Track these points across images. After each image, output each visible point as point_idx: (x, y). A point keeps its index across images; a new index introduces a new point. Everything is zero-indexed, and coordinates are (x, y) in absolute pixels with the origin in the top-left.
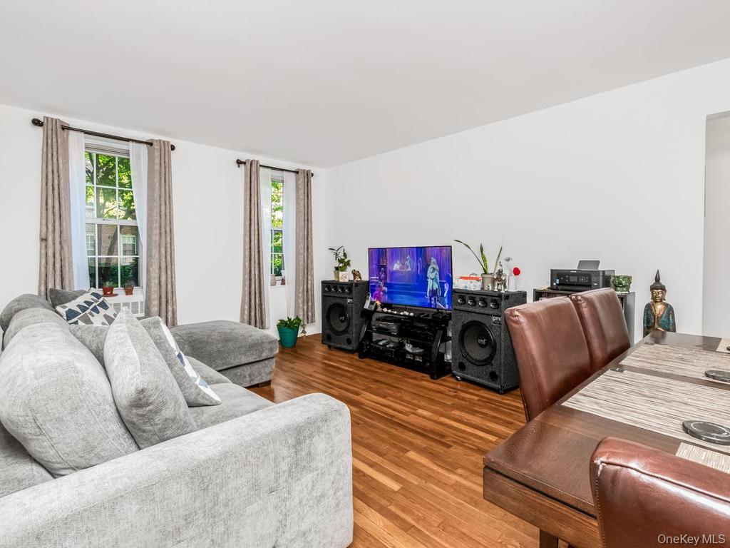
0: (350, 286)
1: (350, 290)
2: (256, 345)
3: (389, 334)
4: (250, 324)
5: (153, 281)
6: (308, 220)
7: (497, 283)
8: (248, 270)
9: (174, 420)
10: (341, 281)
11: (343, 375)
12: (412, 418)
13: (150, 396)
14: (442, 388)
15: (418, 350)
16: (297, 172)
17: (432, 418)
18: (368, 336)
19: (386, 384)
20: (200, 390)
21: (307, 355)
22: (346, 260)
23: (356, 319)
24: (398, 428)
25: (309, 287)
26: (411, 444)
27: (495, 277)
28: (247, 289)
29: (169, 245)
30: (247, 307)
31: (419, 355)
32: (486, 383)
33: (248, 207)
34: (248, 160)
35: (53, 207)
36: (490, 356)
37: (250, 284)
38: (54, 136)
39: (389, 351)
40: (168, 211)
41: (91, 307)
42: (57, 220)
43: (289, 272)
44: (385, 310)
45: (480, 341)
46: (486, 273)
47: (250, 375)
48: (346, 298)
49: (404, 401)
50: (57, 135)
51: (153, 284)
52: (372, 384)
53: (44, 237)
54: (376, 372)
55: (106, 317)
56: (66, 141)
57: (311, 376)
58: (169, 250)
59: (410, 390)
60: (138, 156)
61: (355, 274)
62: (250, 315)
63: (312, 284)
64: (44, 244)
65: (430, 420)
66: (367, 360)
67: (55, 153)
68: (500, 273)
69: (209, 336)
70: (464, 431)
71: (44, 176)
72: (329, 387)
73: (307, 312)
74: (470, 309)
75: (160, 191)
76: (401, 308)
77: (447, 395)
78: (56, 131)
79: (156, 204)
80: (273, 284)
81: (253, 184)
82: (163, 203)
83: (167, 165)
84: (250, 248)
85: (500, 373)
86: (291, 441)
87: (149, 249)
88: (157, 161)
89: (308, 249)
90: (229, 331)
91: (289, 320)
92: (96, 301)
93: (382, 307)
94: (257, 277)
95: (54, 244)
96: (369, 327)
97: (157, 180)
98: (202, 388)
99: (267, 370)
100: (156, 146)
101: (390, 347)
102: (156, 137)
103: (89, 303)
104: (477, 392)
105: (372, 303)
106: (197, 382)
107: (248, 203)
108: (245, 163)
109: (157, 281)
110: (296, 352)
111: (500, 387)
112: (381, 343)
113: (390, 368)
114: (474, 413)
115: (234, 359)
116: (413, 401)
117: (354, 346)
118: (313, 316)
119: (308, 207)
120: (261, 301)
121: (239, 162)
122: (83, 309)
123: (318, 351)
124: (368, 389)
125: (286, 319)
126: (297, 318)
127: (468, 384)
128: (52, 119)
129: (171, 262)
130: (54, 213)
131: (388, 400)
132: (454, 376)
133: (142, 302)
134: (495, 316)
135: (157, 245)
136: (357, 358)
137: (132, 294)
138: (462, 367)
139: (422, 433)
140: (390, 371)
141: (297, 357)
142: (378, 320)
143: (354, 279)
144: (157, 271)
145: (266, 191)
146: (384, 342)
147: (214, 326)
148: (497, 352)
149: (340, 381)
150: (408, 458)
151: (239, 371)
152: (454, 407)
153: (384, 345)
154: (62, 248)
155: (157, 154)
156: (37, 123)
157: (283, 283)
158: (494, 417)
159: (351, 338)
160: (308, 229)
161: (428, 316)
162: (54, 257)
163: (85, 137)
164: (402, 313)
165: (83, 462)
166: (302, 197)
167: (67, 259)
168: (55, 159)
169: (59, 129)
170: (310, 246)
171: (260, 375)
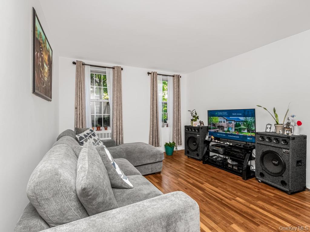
0: (198, 129)
1: (198, 130)
2: (155, 155)
3: (219, 153)
4: (153, 145)
5: (114, 125)
6: (178, 98)
7: (286, 129)
8: (152, 120)
9: (103, 203)
10: (194, 126)
11: (195, 172)
12: (233, 202)
13: (89, 191)
14: (250, 186)
15: (235, 163)
16: (173, 76)
17: (245, 204)
18: (208, 153)
19: (218, 180)
20: (123, 181)
21: (178, 160)
22: (196, 116)
23: (201, 145)
24: (225, 207)
25: (179, 128)
26: (234, 219)
27: (285, 127)
28: (152, 128)
29: (120, 110)
30: (151, 136)
31: (235, 165)
32: (279, 186)
33: (152, 92)
34: (152, 72)
35: (79, 95)
36: (282, 171)
37: (153, 127)
38: (80, 68)
39: (218, 162)
40: (120, 96)
41: (89, 136)
42: (81, 100)
43: (170, 121)
44: (216, 141)
45: (274, 162)
46: (277, 124)
47: (151, 169)
48: (196, 134)
49: (228, 191)
50: (80, 67)
51: (114, 126)
52: (210, 179)
53: (76, 107)
54: (212, 172)
55: (94, 140)
56: (84, 70)
57: (179, 171)
58: (120, 112)
59: (231, 185)
60: (109, 74)
61: (201, 123)
62: (153, 140)
63: (181, 127)
64: (76, 110)
65: (244, 205)
66: (206, 165)
67: (80, 74)
68: (288, 124)
69: (134, 150)
70: (266, 216)
71: (76, 84)
72: (188, 178)
73: (178, 140)
74: (268, 144)
75: (117, 87)
76: (225, 140)
77: (254, 191)
78: (80, 66)
79: (116, 93)
80: (163, 126)
81: (154, 82)
82: (118, 92)
83: (120, 76)
84: (153, 111)
85: (289, 182)
86: (164, 224)
87: (113, 112)
88: (116, 75)
89: (178, 111)
90: (142, 148)
91: (170, 143)
92: (91, 133)
93: (215, 140)
94: (156, 123)
95: (80, 110)
96: (208, 149)
97: (116, 83)
98: (124, 180)
99: (159, 167)
100: (116, 69)
101: (219, 160)
102: (116, 65)
103: (88, 134)
104: (272, 191)
105: (209, 137)
106: (122, 177)
107: (152, 91)
108: (151, 74)
109: (116, 125)
110: (173, 158)
111: (288, 190)
112: (214, 157)
113: (219, 170)
114: (272, 205)
115: (144, 161)
116: (233, 192)
117: (200, 157)
118: (181, 141)
119: (178, 92)
120: (157, 134)
121: (149, 73)
122: (86, 136)
123: (183, 158)
124: (208, 181)
125: (169, 143)
126: (174, 142)
127: (267, 185)
128: (79, 61)
129: (121, 117)
130: (79, 98)
131: (219, 189)
132: (257, 179)
133: (110, 133)
134: (286, 149)
135: (116, 110)
136: (202, 163)
137: (107, 130)
138: (262, 175)
139: (240, 213)
140: (219, 172)
141: (173, 160)
142: (213, 145)
143: (201, 125)
144: (116, 120)
145: (160, 85)
146: (216, 157)
147: (137, 145)
148: (286, 170)
149: (193, 175)
150: (233, 229)
151: (146, 166)
152: (259, 199)
153: (216, 159)
154: (82, 111)
155: (116, 72)
156: (74, 63)
157: (167, 126)
158: (287, 210)
159: (199, 153)
160: (178, 102)
161: (240, 145)
162: (80, 115)
163: (91, 68)
164: (225, 143)
165: (60, 221)
166: (176, 87)
167: (84, 116)
168: (80, 77)
169: (81, 65)
170: (179, 109)
171: (156, 169)
